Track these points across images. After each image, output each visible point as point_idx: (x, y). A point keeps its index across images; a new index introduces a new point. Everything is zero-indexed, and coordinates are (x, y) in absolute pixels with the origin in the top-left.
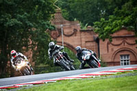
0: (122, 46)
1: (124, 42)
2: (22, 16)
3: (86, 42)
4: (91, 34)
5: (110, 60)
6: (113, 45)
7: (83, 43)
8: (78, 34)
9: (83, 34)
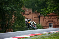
0: (50, 19)
1: (50, 18)
2: (12, 6)
3: (35, 17)
4: (37, 14)
5: (44, 25)
6: (46, 19)
7: (33, 18)
8: (31, 14)
9: (33, 14)
